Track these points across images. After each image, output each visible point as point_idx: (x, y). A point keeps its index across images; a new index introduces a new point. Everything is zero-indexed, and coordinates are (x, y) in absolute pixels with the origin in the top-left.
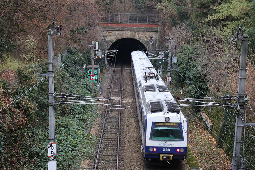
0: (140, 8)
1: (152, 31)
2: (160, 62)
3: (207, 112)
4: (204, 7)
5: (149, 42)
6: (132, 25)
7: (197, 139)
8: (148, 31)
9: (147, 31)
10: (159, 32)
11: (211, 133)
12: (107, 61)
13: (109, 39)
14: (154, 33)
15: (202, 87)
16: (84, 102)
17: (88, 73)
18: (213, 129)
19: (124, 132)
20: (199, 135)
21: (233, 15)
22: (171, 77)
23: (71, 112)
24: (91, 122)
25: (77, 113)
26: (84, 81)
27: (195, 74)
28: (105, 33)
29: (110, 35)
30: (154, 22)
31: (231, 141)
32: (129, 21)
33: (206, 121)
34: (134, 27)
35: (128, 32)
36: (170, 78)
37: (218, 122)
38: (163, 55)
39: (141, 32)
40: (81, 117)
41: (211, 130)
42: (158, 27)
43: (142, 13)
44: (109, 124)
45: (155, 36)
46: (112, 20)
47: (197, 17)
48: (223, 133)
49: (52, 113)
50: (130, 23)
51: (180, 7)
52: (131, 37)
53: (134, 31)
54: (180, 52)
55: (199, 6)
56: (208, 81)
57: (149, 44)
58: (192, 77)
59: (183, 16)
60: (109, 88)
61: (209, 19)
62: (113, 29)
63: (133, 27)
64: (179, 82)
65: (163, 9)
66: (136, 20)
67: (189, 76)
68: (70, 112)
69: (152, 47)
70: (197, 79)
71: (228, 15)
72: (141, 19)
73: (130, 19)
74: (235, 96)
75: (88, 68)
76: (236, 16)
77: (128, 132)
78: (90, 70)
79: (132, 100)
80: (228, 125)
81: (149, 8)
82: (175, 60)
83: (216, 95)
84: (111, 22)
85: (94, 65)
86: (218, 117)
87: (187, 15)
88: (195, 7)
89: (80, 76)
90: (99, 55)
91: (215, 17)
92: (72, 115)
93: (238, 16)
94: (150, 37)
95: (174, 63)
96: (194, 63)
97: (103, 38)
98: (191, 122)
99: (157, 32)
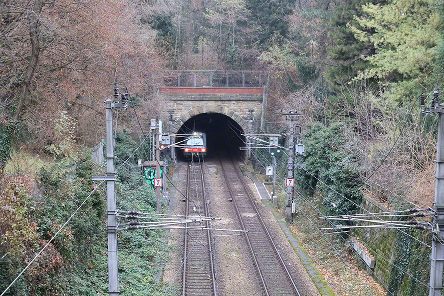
0: (231, 62)
1: (252, 101)
2: (273, 154)
3: (363, 238)
4: (344, 57)
5: (247, 120)
6: (218, 90)
7: (350, 286)
8: (246, 101)
9: (244, 101)
10: (265, 103)
11: (373, 275)
12: (174, 154)
13: (178, 116)
14: (256, 103)
15: (351, 195)
16: (170, 225)
17: (147, 174)
18: (375, 268)
19: (221, 276)
20: (352, 279)
21: (401, 70)
22: (293, 178)
23: (126, 244)
24: (162, 260)
25: (135, 246)
26: (142, 189)
27: (338, 173)
28: (172, 105)
29: (180, 108)
30: (256, 84)
31: (412, 288)
32: (211, 82)
33: (362, 254)
34: (222, 94)
35: (212, 102)
36: (293, 180)
37: (385, 254)
38: (277, 140)
39: (234, 102)
40: (143, 252)
41: (371, 269)
42: (262, 92)
43: (234, 69)
44: (194, 263)
45: (258, 109)
46: (183, 82)
47: (333, 76)
48: (396, 274)
49: (113, 245)
50: (213, 87)
51: (303, 58)
52: (217, 112)
53: (221, 101)
54: (306, 136)
55: (335, 56)
56: (362, 185)
57: (247, 122)
58: (333, 179)
59: (308, 74)
60: (184, 201)
61: (360, 77)
62: (186, 98)
63: (219, 94)
64: (306, 188)
65: (270, 63)
66: (223, 82)
67: (327, 176)
68: (123, 244)
69: (253, 127)
70: (341, 182)
71: (392, 70)
72: (233, 79)
73: (214, 81)
74: (430, 209)
75: (146, 167)
76: (406, 71)
77: (228, 277)
78: (149, 170)
79: (227, 220)
80: (405, 260)
81: (245, 60)
82: (300, 150)
83: (379, 209)
84: (181, 85)
85: (160, 160)
86: (385, 247)
87: (314, 71)
88: (329, 57)
89: (135, 180)
90: (166, 142)
91: (369, 73)
92: (127, 248)
93: (409, 73)
94: (249, 111)
95: (299, 155)
96: (336, 154)
97: (167, 113)
98: (335, 257)
99: (261, 101)
